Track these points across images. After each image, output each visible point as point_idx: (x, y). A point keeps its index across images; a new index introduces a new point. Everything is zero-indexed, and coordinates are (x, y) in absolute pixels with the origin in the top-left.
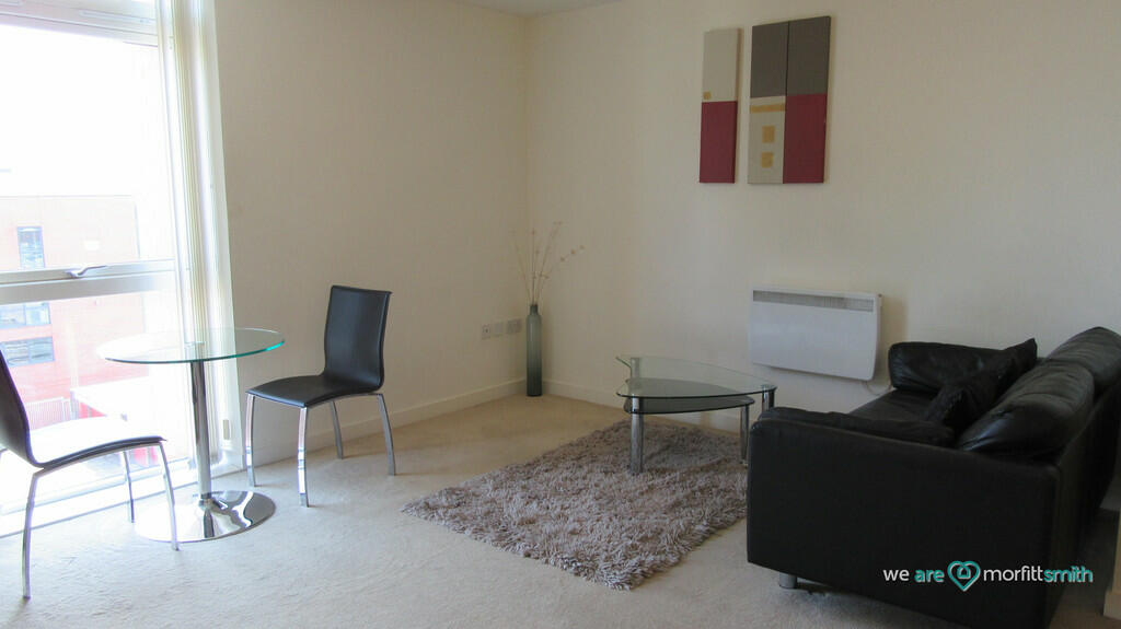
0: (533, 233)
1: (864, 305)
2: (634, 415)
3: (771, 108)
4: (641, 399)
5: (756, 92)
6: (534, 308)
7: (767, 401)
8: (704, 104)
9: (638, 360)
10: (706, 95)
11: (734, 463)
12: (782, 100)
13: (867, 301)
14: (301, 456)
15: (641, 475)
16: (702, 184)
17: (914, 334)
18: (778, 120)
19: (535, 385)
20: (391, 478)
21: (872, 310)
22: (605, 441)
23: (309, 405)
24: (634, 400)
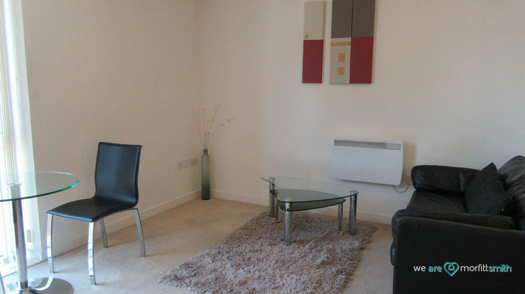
0: (203, 110)
1: (396, 147)
2: (287, 212)
3: (344, 44)
4: (291, 203)
5: (334, 36)
6: (206, 151)
7: (353, 200)
8: (305, 41)
9: (274, 179)
10: (306, 36)
11: (335, 234)
12: (349, 40)
13: (398, 144)
14: (90, 246)
15: (292, 245)
16: (303, 84)
17: (420, 161)
18: (347, 51)
19: (206, 194)
20: (143, 259)
21: (400, 149)
22: (259, 225)
23: (94, 220)
24: (287, 203)
